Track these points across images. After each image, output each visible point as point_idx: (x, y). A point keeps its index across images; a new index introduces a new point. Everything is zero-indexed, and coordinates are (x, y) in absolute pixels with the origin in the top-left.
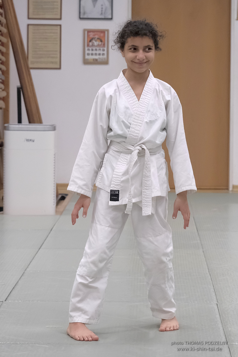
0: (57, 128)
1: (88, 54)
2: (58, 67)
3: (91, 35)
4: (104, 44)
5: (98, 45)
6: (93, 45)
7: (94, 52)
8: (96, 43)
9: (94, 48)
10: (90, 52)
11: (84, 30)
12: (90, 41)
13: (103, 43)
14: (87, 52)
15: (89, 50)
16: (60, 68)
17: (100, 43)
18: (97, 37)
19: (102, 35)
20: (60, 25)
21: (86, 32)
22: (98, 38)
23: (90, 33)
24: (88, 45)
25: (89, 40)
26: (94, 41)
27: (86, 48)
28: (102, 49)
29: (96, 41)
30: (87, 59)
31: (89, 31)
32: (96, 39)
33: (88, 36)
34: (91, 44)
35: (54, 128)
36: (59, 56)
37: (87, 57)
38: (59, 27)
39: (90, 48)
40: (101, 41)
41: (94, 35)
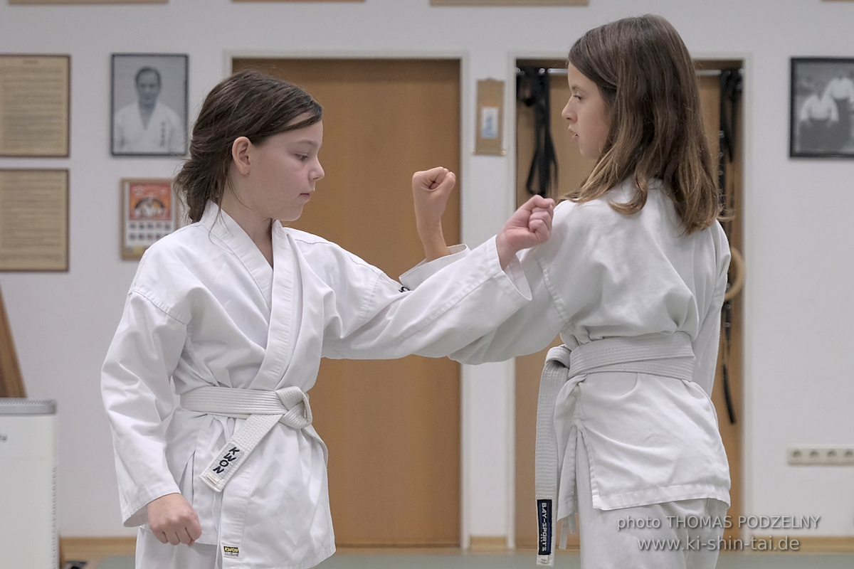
0: (60, 408)
1: (132, 237)
2: (63, 266)
3: (139, 192)
4: (169, 214)
5: (156, 216)
6: (143, 216)
7: (146, 232)
8: (149, 211)
9: (145, 223)
10: (137, 232)
11: (123, 182)
12: (137, 206)
13: (166, 211)
14: (129, 231)
15: (133, 226)
16: (66, 270)
17: (160, 211)
18: (151, 196)
19: (163, 191)
20: (67, 171)
21: (127, 186)
22: (155, 200)
23: (135, 189)
24: (132, 217)
25: (134, 203)
26: (145, 206)
27: (128, 223)
28: (163, 223)
29: (150, 206)
30: (130, 249)
31: (134, 184)
32: (150, 202)
33: (132, 193)
34: (137, 213)
35: (52, 409)
36: (63, 241)
37: (129, 243)
38: (64, 175)
39: (137, 223)
40: (162, 206)
41: (146, 193)
